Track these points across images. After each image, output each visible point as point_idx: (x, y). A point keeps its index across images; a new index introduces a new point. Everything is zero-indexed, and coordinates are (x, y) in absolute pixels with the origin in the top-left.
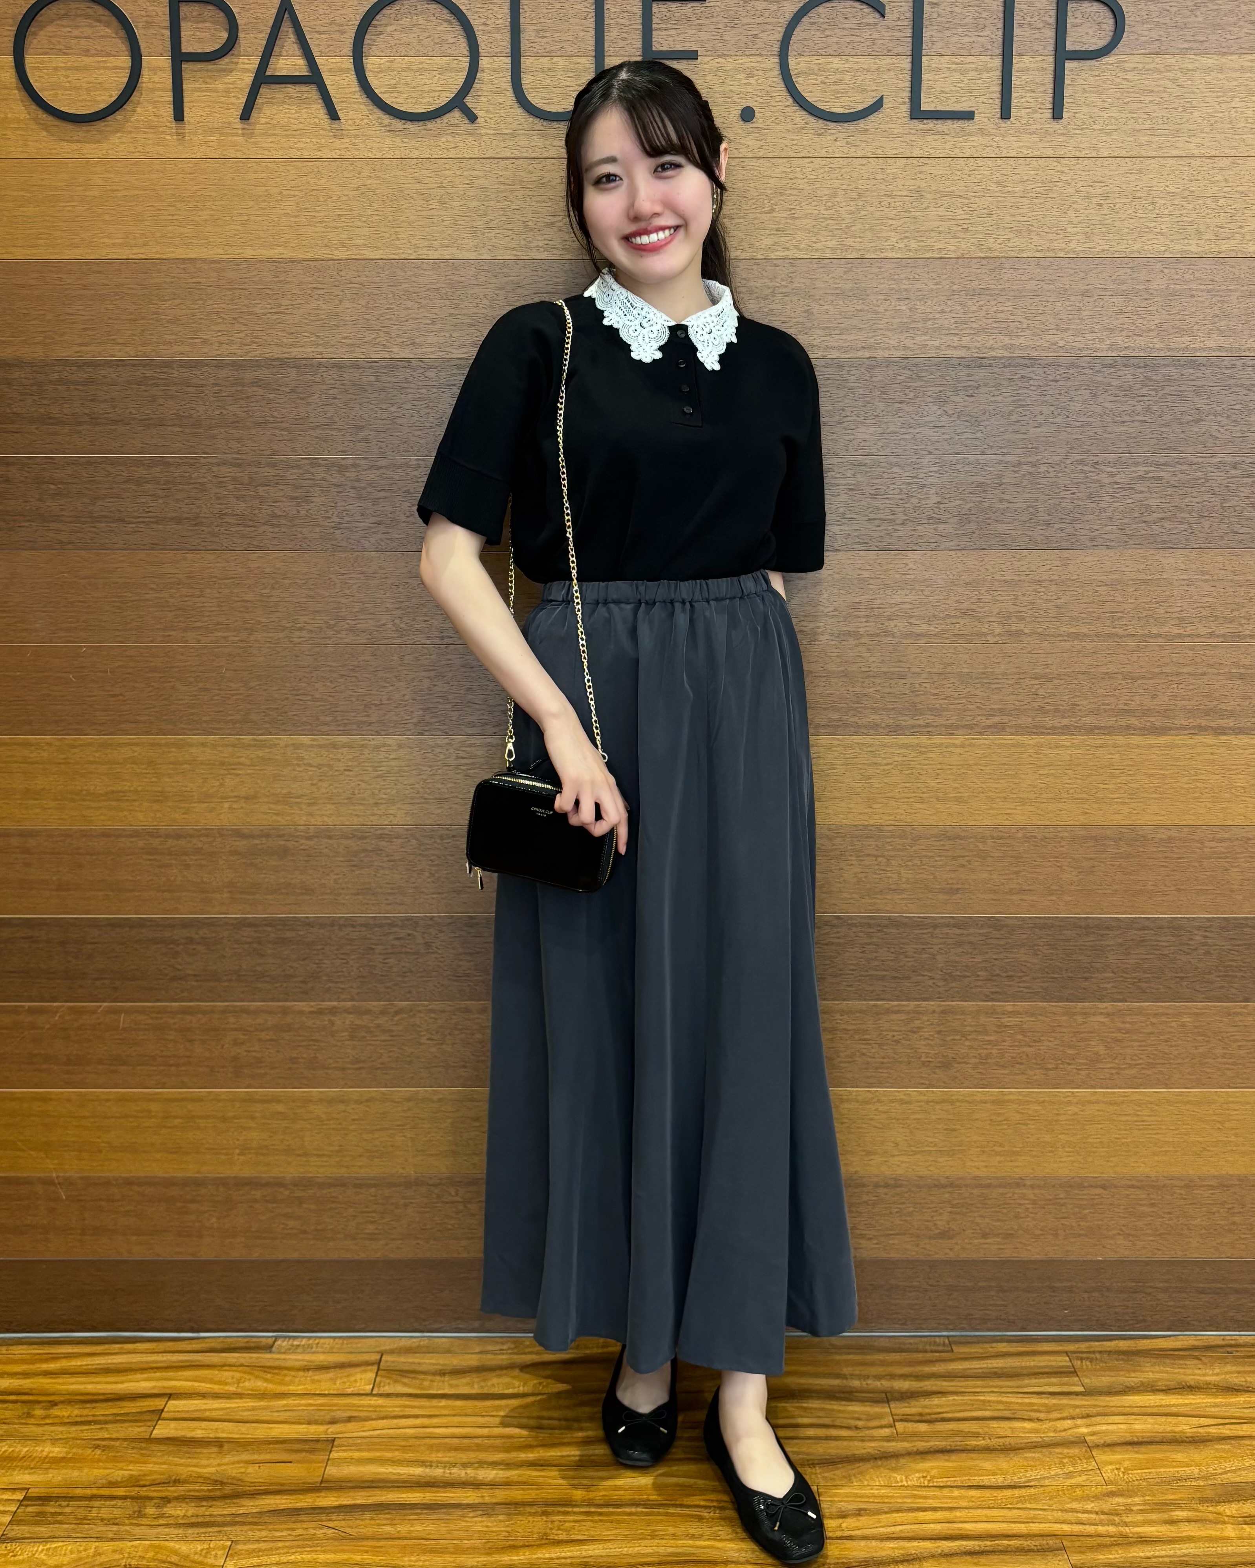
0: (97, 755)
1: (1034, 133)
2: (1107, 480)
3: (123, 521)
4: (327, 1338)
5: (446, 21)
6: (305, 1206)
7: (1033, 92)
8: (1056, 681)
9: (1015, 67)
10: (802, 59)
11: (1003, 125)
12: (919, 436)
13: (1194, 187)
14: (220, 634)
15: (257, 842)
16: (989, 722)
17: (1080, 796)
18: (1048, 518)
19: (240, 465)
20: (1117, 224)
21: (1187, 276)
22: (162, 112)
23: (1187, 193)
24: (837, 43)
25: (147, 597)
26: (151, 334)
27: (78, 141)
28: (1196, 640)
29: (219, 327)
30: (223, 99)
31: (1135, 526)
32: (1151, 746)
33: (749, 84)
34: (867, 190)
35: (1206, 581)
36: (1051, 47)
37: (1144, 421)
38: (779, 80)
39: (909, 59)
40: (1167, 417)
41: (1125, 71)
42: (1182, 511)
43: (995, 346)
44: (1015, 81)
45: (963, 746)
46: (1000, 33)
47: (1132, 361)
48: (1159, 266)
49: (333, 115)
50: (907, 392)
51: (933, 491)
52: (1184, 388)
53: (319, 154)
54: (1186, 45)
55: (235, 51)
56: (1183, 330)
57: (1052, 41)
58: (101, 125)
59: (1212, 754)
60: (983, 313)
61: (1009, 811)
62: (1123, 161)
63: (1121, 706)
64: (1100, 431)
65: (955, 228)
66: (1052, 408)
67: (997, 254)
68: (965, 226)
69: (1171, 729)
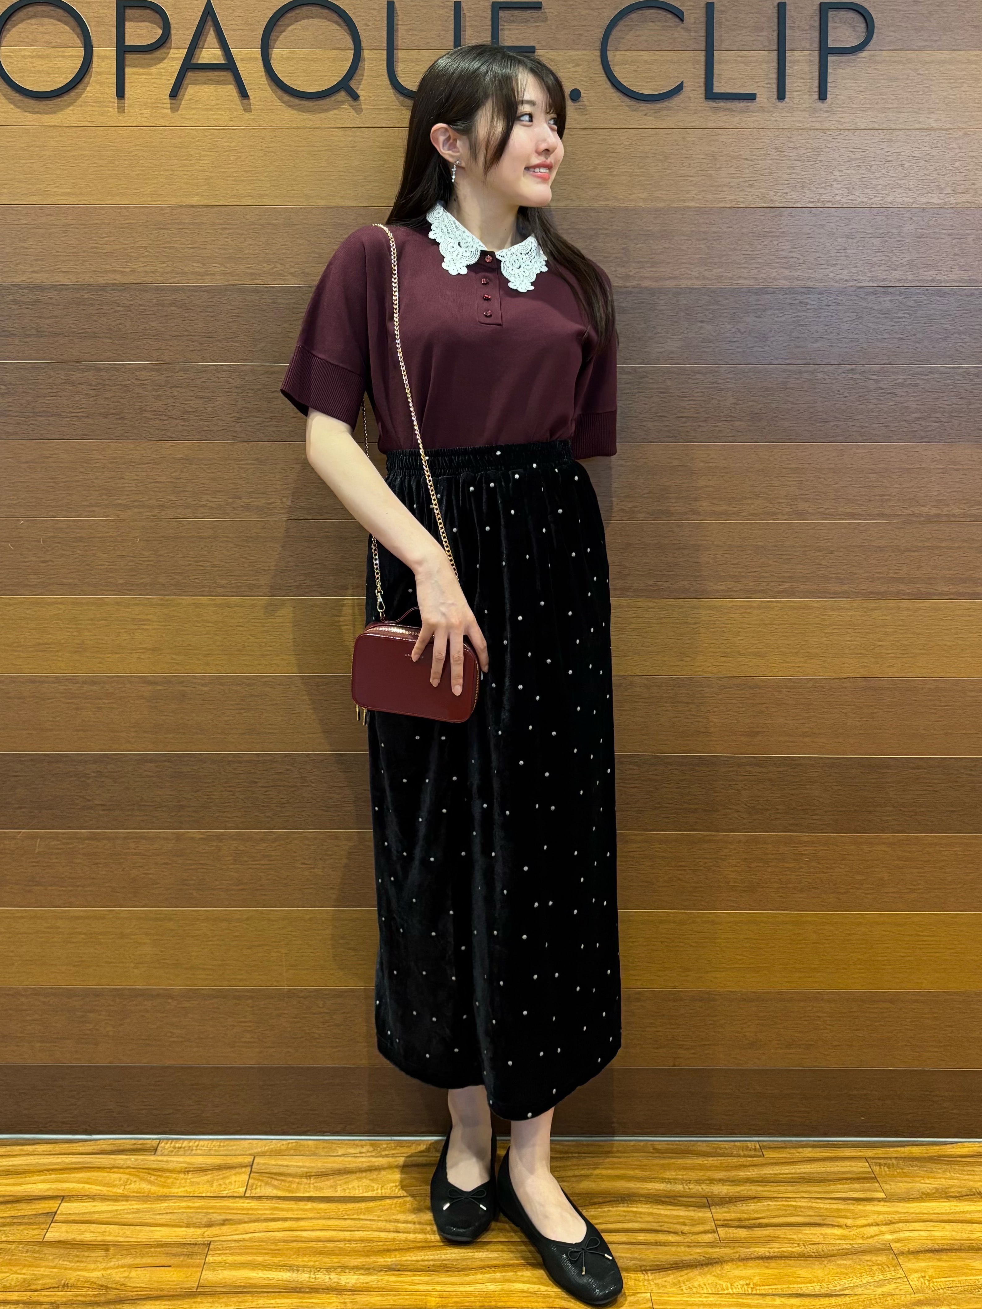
0: (28, 612)
1: (804, 110)
2: (872, 387)
3: (60, 415)
4: (205, 1142)
5: (336, 23)
6: (190, 1015)
7: (803, 79)
8: (836, 553)
9: (788, 59)
10: (618, 53)
11: (779, 104)
12: (717, 349)
13: (934, 152)
14: (136, 510)
15: (159, 688)
16: (781, 588)
17: (859, 651)
18: (825, 416)
19: (158, 370)
20: (874, 182)
21: (931, 223)
22: (107, 90)
23: (928, 157)
24: (646, 41)
25: (77, 478)
26: (90, 264)
27: (38, 113)
28: (953, 519)
29: (145, 259)
30: (156, 81)
31: (897, 424)
32: (918, 609)
33: (577, 72)
34: (672, 154)
35: (958, 470)
36: (816, 45)
37: (902, 339)
38: (600, 68)
39: (703, 53)
40: (920, 336)
41: (876, 62)
42: (936, 412)
43: (778, 277)
44: (788, 71)
45: (759, 608)
46: (775, 34)
47: (890, 290)
48: (908, 215)
49: (244, 94)
50: (707, 313)
51: (730, 394)
52: (933, 312)
53: (231, 123)
54: (924, 44)
55: (168, 45)
56: (930, 265)
57: (817, 40)
58: (58, 101)
59: (970, 616)
60: (767, 251)
61: (800, 665)
62: (876, 132)
63: (892, 575)
64: (865, 346)
65: (743, 184)
66: (826, 328)
67: (777, 205)
68: (751, 183)
69: (934, 594)
